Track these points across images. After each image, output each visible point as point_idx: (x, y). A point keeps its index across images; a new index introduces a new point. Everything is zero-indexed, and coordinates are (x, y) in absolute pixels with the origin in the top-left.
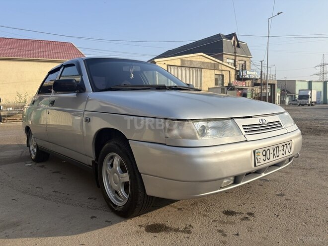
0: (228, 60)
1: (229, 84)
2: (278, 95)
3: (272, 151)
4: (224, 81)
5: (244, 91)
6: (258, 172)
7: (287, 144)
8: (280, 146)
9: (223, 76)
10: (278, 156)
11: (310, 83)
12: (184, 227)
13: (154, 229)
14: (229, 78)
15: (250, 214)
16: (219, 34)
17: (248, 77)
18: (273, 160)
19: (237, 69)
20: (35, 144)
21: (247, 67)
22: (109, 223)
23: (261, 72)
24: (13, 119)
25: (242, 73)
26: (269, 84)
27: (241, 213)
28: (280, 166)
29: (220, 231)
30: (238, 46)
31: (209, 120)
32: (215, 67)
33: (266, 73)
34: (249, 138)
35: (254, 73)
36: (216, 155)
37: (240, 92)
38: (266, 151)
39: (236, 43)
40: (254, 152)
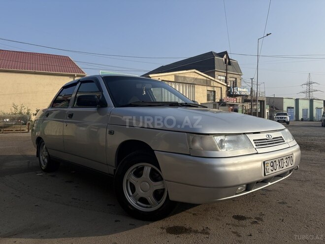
0: (220, 77)
1: (220, 100)
2: (267, 111)
3: (278, 163)
4: (216, 97)
5: (235, 107)
6: (264, 181)
7: (289, 157)
8: (284, 158)
9: (214, 92)
10: (282, 168)
11: (297, 101)
12: (202, 229)
13: (175, 231)
14: (221, 94)
15: (258, 219)
16: (211, 52)
17: (239, 94)
18: (279, 171)
19: (228, 86)
20: (47, 155)
21: (238, 84)
22: (133, 226)
23: (252, 88)
24: (8, 131)
25: (234, 90)
26: (259, 101)
27: (250, 218)
28: (283, 177)
29: (234, 233)
30: (230, 64)
31: (226, 135)
32: (207, 83)
33: (256, 90)
34: (259, 151)
35: (245, 90)
36: (234, 165)
37: (231, 107)
38: (273, 162)
39: (228, 61)
40: (264, 163)
